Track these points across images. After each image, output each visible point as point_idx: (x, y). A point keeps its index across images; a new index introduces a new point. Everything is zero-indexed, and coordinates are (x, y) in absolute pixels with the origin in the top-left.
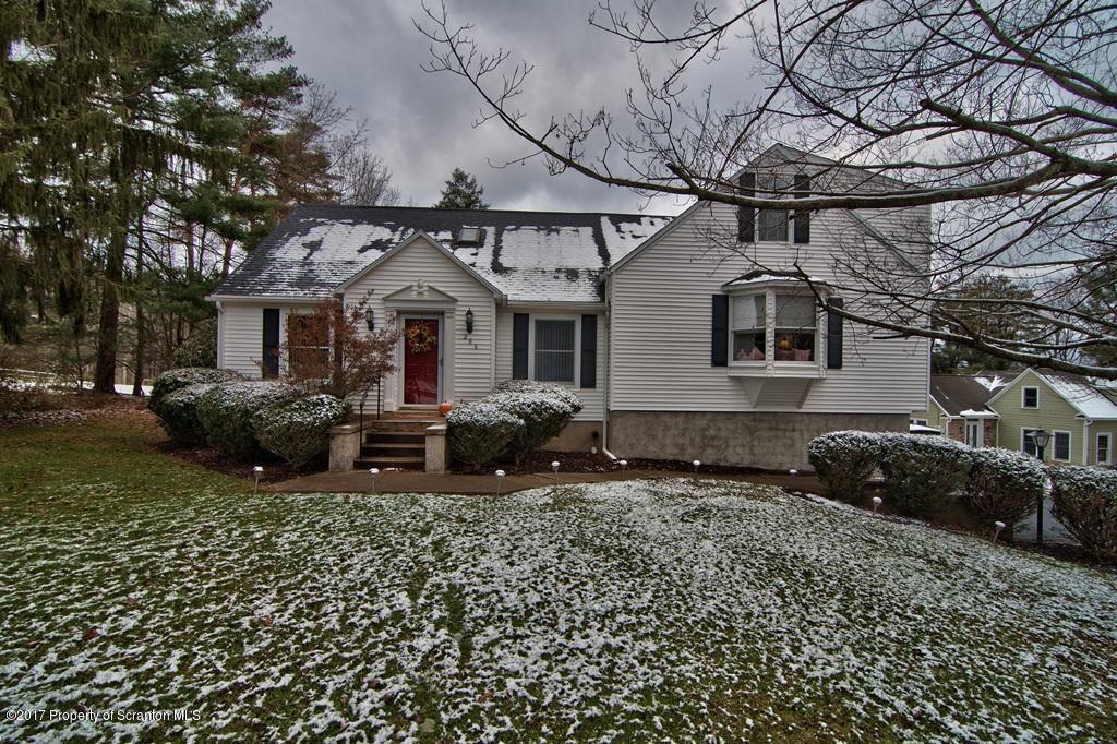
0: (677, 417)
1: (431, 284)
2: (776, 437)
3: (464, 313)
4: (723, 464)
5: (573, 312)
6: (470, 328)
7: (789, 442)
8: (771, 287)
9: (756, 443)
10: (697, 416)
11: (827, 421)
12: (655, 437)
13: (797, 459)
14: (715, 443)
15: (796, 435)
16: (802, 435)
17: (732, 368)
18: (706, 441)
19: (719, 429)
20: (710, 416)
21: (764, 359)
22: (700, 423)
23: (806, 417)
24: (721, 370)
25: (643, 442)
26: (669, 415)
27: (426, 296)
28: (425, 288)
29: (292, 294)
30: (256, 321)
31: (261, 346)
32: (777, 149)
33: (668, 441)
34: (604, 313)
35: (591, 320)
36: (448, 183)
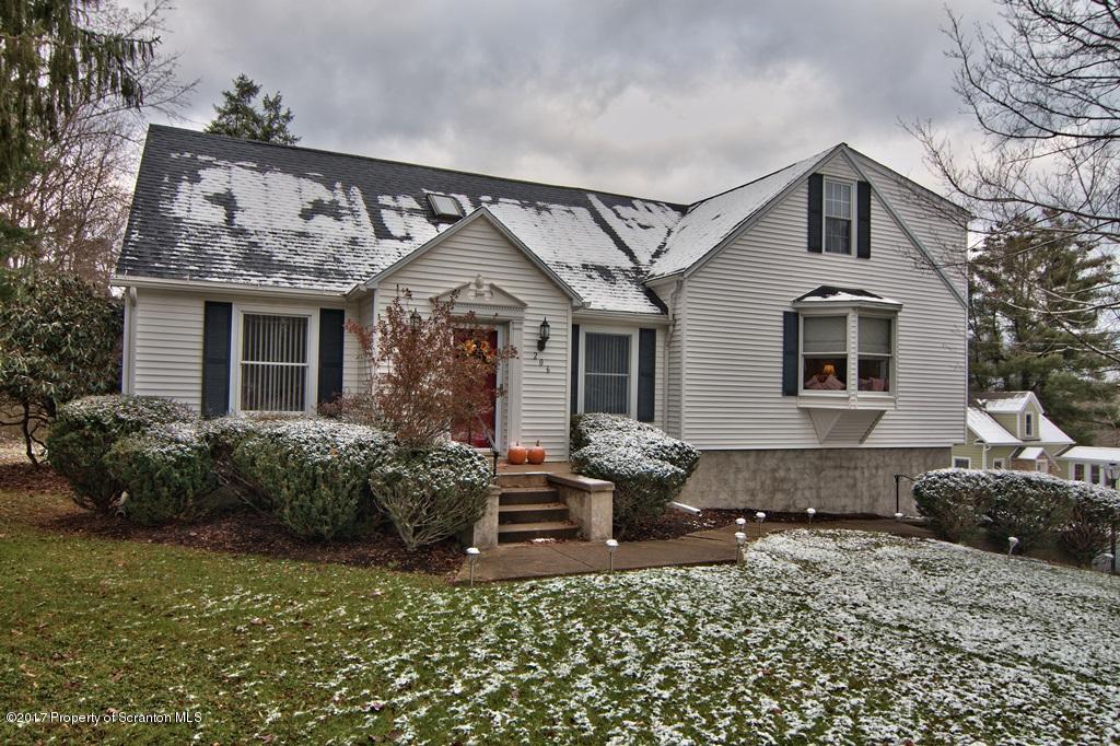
0: (749, 456)
1: (496, 283)
2: (840, 477)
3: (539, 325)
4: (792, 510)
5: (630, 325)
6: (541, 345)
7: (851, 481)
8: (854, 308)
9: (822, 485)
10: (768, 455)
11: (884, 457)
12: (726, 482)
13: (858, 501)
14: (785, 487)
15: (858, 473)
16: (863, 473)
17: (801, 397)
18: (776, 484)
19: (788, 469)
20: (779, 454)
21: (845, 389)
22: (770, 462)
23: (866, 453)
24: (791, 400)
25: (714, 488)
26: (739, 454)
27: (487, 299)
28: (486, 288)
29: (254, 281)
30: (192, 320)
31: (200, 360)
32: (842, 150)
33: (740, 486)
34: (666, 328)
35: (648, 336)
36: (227, 94)
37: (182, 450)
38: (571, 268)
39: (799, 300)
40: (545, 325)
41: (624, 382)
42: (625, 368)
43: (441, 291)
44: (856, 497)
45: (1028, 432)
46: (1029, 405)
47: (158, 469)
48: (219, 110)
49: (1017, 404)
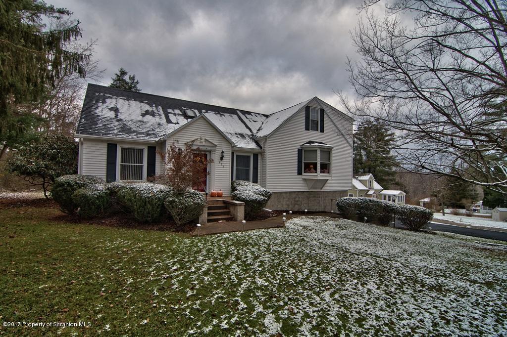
1: (207, 138)
2: (315, 200)
3: (221, 152)
4: (300, 210)
5: (250, 152)
6: (222, 158)
7: (318, 201)
8: (319, 148)
9: (309, 202)
10: (293, 193)
11: (328, 194)
12: (280, 202)
14: (298, 203)
15: (320, 199)
16: (322, 199)
17: (303, 175)
18: (295, 202)
19: (299, 198)
20: (296, 193)
21: (316, 173)
22: (294, 196)
23: (323, 192)
24: (300, 176)
25: (276, 204)
26: (284, 193)
27: (204, 144)
28: (203, 140)
29: (125, 137)
30: (103, 150)
31: (106, 163)
32: (316, 99)
33: (284, 203)
34: (261, 153)
35: (256, 156)
36: (116, 74)
37: (99, 193)
38: (231, 134)
39: (303, 145)
40: (223, 152)
41: (248, 170)
42: (249, 166)
43: (188, 141)
44: (319, 206)
45: (370, 186)
46: (371, 178)
47: (90, 200)
48: (113, 80)
49: (367, 177)
